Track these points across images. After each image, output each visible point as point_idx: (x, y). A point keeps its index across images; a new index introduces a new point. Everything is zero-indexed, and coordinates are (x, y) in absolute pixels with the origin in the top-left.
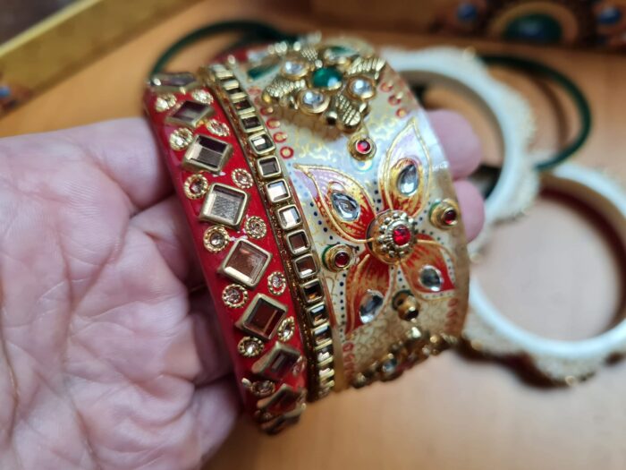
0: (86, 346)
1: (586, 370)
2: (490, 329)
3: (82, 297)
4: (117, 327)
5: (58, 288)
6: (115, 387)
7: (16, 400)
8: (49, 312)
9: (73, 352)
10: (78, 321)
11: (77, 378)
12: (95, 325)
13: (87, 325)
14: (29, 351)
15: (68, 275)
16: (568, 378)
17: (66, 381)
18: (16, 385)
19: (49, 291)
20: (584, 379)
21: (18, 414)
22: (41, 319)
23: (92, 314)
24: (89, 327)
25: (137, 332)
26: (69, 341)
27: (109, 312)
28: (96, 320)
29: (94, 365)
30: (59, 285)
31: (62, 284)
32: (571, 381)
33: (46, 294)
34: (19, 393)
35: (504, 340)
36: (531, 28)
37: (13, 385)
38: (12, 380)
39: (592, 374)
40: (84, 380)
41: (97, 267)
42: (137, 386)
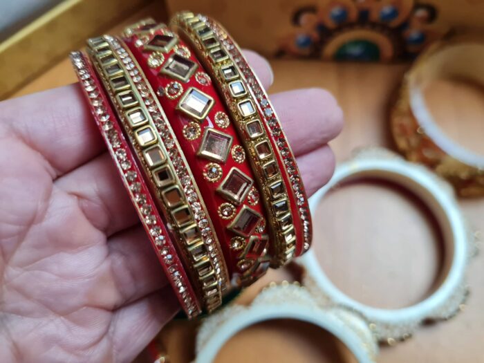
3: (13, 252)
6: (44, 321)
9: (8, 296)
10: (11, 271)
11: (13, 315)
12: (26, 273)
13: (20, 274)
16: (389, 340)
17: (3, 318)
20: (403, 340)
23: (23, 265)
26: (4, 288)
27: (38, 263)
28: (27, 270)
29: (26, 305)
32: (392, 342)
36: (356, 50)
39: (410, 336)
40: (20, 316)
41: (22, 227)
42: (62, 318)
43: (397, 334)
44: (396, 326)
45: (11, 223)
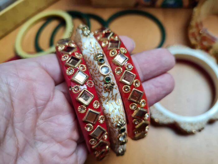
0: (42, 130)
1: (200, 127)
2: (161, 114)
3: (41, 113)
4: (53, 124)
5: (32, 110)
6: (52, 145)
7: (18, 149)
8: (29, 118)
9: (38, 132)
10: (40, 122)
11: (39, 141)
13: (43, 123)
14: (23, 131)
15: (36, 105)
16: (193, 131)
17: (35, 143)
18: (18, 144)
19: (30, 111)
20: (200, 131)
21: (19, 154)
22: (27, 121)
23: (45, 119)
24: (44, 123)
25: (60, 125)
26: (37, 129)
28: (46, 121)
29: (45, 137)
30: (33, 109)
31: (34, 108)
32: (195, 132)
33: (28, 112)
34: (19, 146)
35: (167, 118)
37: (17, 144)
38: (17, 142)
39: (203, 129)
40: (42, 142)
41: (46, 102)
42: (59, 144)
43: (197, 128)
44: (196, 124)
45: (41, 100)
